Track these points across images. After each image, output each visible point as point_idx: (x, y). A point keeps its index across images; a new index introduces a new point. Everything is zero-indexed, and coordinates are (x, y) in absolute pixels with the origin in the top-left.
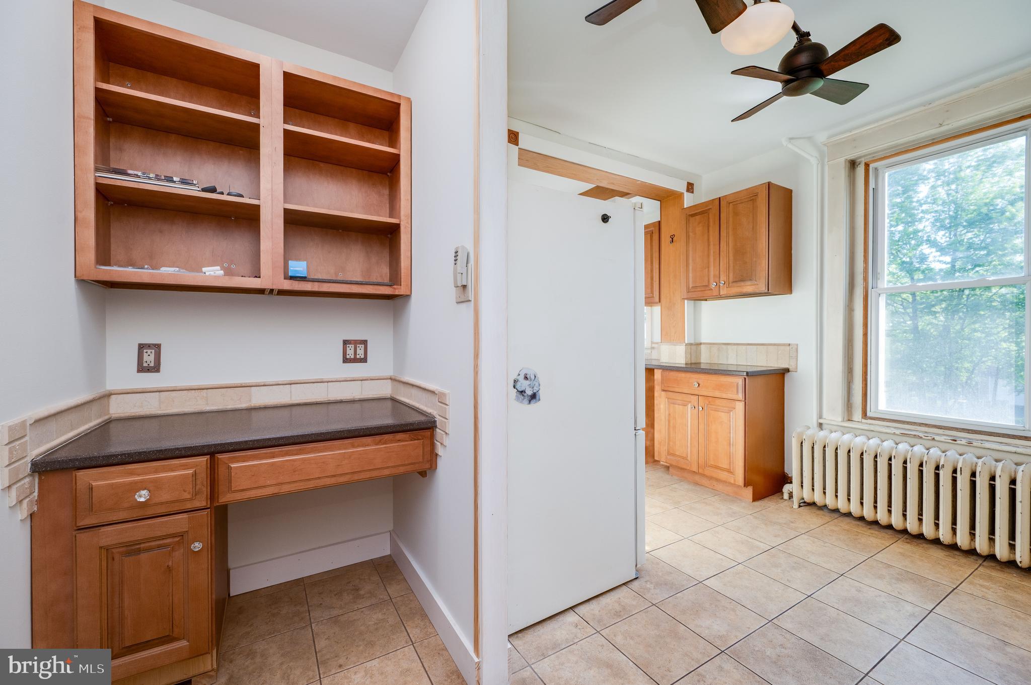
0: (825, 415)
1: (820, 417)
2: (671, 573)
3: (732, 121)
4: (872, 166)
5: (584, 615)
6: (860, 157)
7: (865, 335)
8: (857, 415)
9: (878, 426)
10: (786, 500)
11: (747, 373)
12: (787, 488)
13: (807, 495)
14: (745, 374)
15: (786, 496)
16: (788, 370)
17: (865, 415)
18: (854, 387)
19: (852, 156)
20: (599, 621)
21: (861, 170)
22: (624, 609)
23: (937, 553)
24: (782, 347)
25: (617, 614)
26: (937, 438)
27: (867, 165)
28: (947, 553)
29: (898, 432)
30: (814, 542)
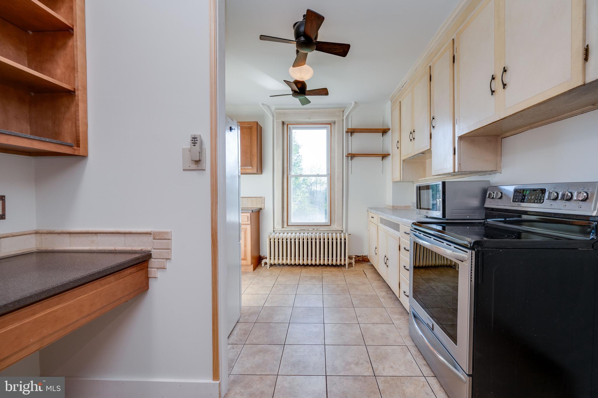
0: (275, 227)
1: (274, 228)
2: (250, 309)
3: (270, 96)
4: (289, 126)
5: (232, 343)
6: (286, 121)
7: (287, 193)
8: (285, 225)
9: (293, 228)
10: (263, 267)
11: (252, 211)
12: (264, 261)
13: (272, 262)
14: (251, 211)
15: (263, 265)
16: (261, 209)
17: (288, 225)
18: (284, 214)
19: (283, 120)
20: (241, 341)
21: (285, 126)
22: (246, 331)
23: (312, 269)
24: (259, 199)
25: (245, 334)
26: (310, 229)
27: (287, 125)
28: (314, 268)
29: (299, 229)
30: (283, 278)
